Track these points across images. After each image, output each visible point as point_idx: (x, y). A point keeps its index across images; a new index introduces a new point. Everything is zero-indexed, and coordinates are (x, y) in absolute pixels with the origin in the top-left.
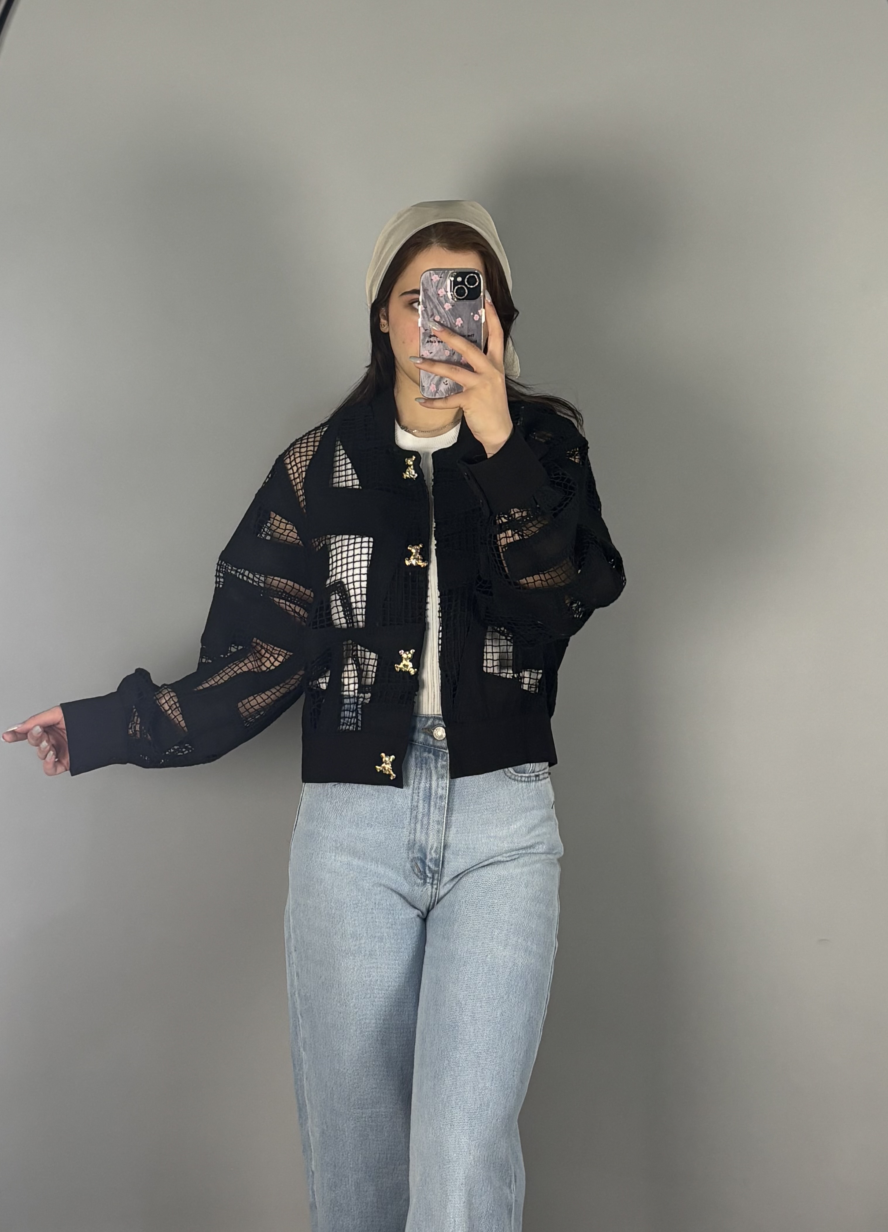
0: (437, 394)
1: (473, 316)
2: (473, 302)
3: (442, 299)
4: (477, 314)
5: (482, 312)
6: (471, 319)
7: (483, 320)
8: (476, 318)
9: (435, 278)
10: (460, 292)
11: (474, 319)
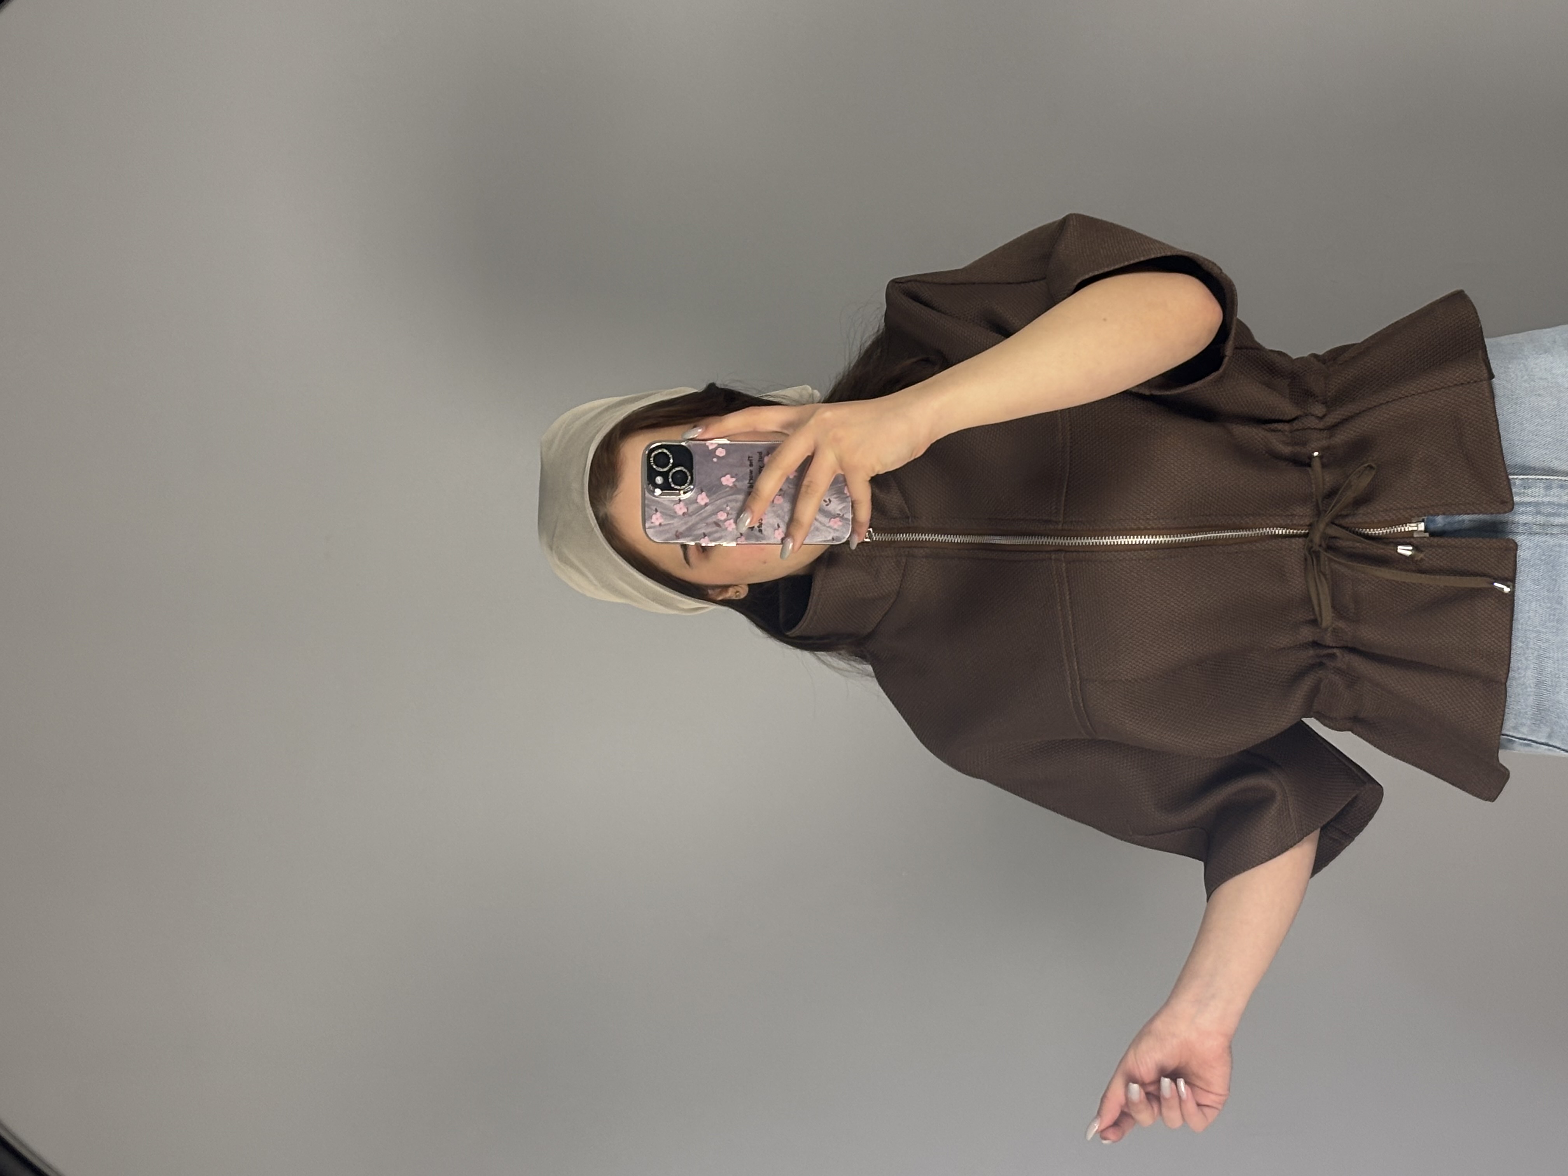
0: (846, 516)
1: (718, 457)
2: (696, 459)
3: (692, 508)
4: (715, 452)
5: (712, 444)
6: (723, 461)
7: (725, 441)
8: (721, 452)
9: (657, 519)
10: (681, 480)
11: (723, 457)
